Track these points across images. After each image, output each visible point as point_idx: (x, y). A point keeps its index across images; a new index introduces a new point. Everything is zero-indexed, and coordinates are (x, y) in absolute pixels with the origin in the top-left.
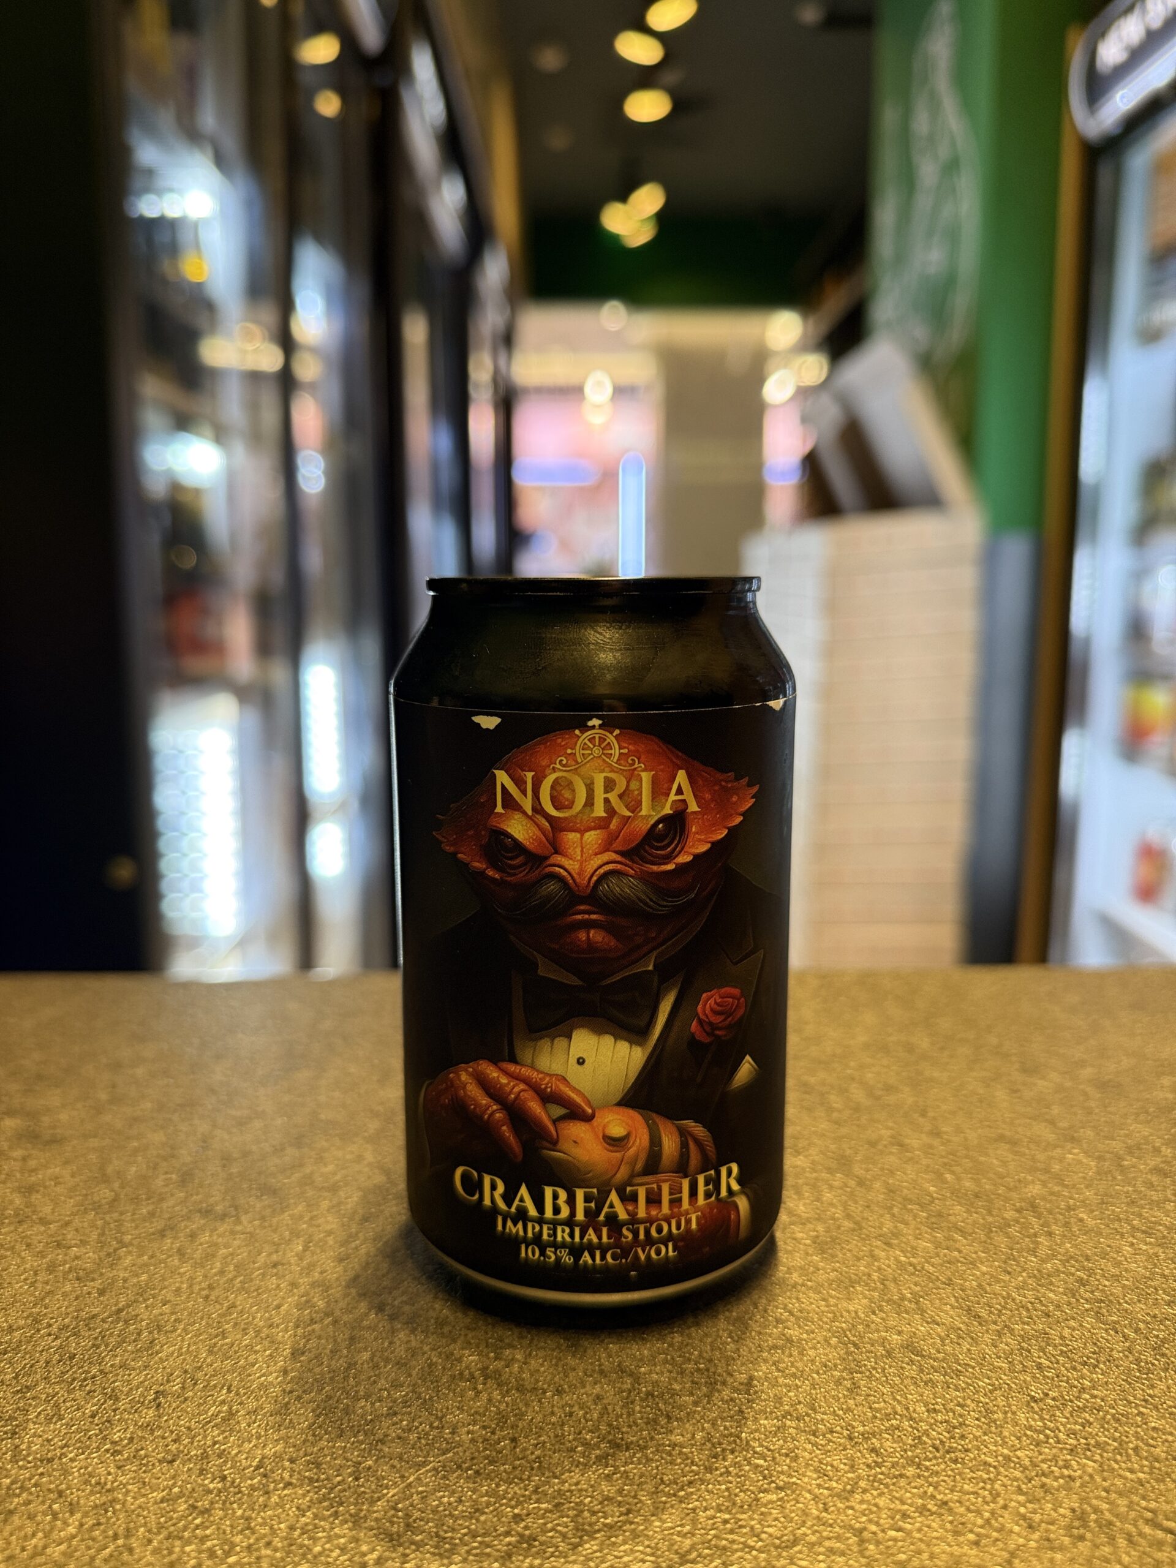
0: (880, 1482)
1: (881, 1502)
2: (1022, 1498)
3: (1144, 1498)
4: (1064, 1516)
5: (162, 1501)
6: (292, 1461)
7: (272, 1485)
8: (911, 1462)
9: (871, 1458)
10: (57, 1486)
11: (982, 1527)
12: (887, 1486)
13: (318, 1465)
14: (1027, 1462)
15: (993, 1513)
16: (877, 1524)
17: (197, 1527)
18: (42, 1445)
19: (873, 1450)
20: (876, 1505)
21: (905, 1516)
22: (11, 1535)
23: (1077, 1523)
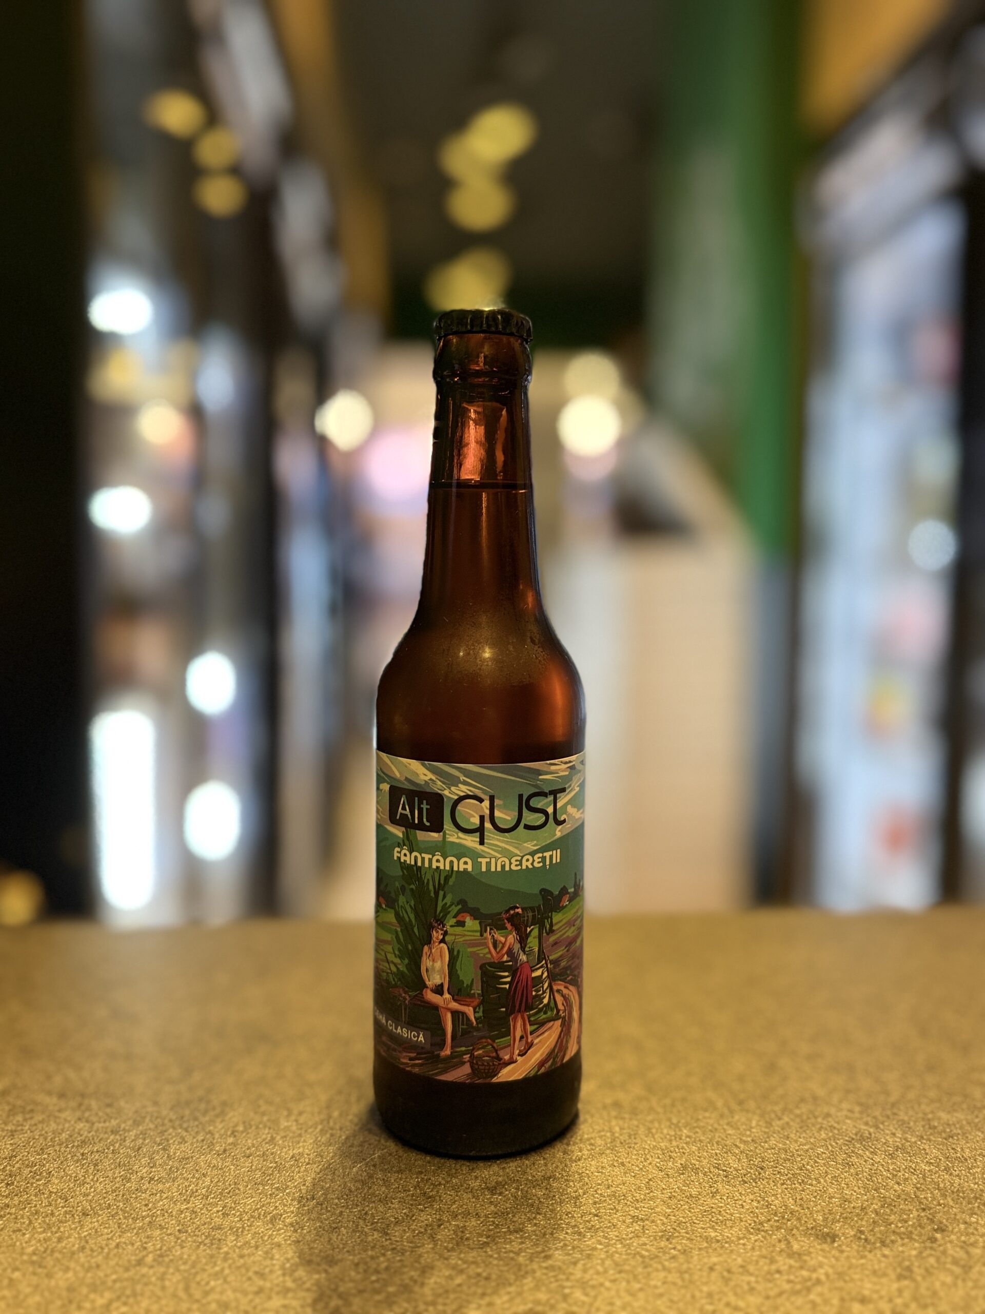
0: (593, 1156)
1: (593, 1163)
2: (658, 1160)
3: (715, 1159)
4: (676, 1166)
5: (248, 1171)
6: (308, 1155)
7: (301, 1164)
8: (609, 1148)
9: (589, 1147)
10: (195, 1168)
11: (638, 1171)
12: (596, 1157)
13: (322, 1157)
14: (664, 1147)
15: (644, 1166)
16: (590, 1171)
17: (268, 1180)
18: (181, 1153)
19: (591, 1144)
20: (590, 1164)
21: (602, 1167)
22: (179, 1186)
23: (682, 1169)
